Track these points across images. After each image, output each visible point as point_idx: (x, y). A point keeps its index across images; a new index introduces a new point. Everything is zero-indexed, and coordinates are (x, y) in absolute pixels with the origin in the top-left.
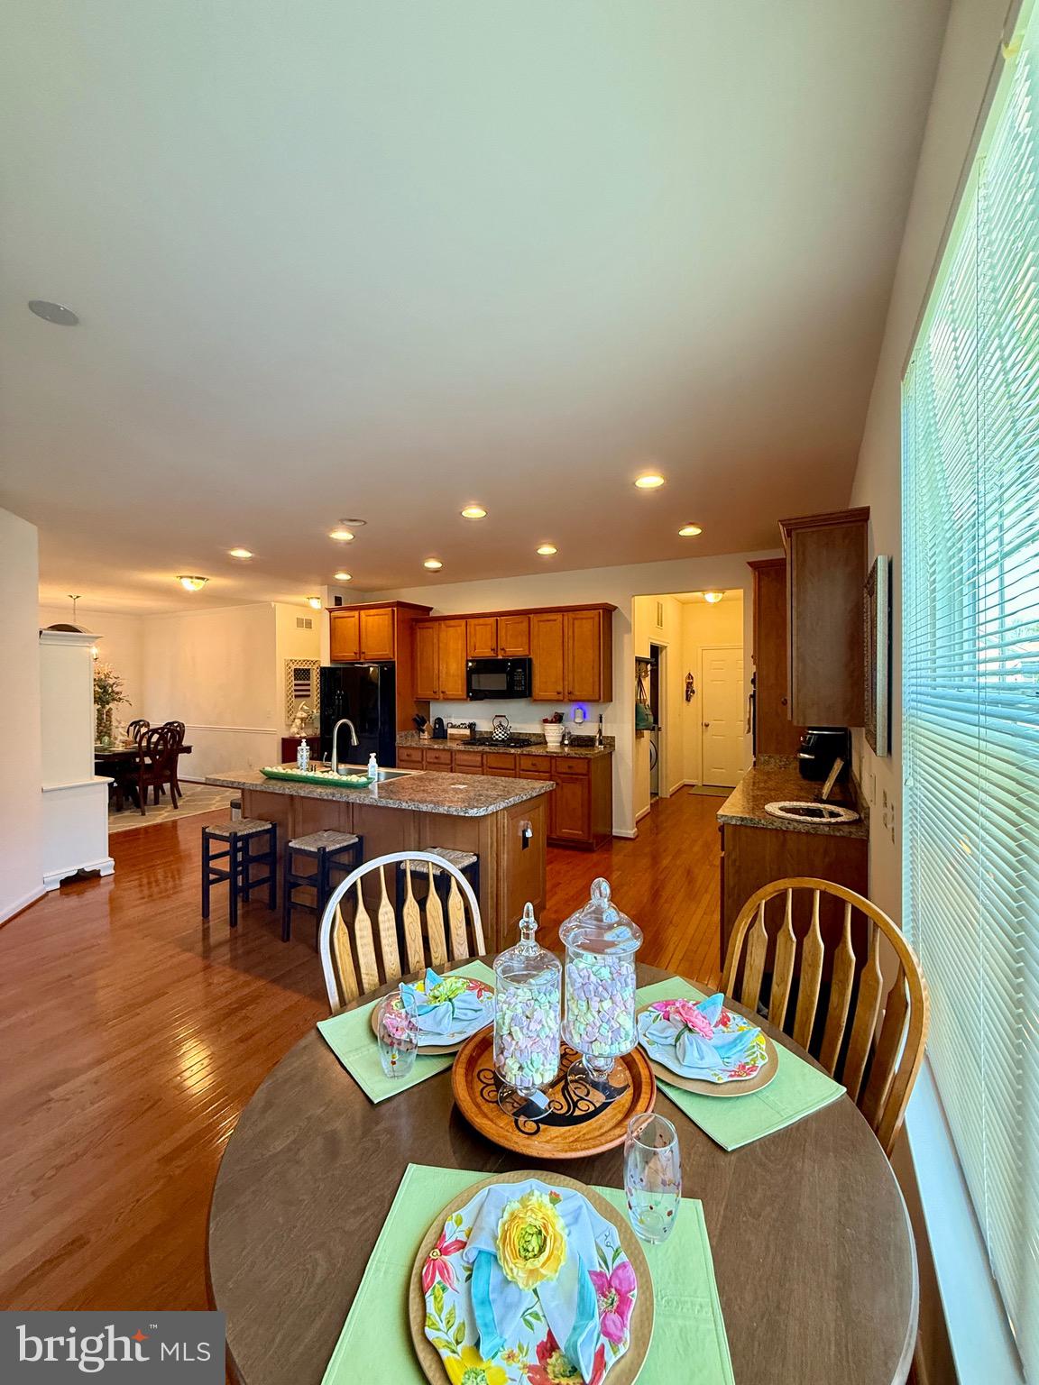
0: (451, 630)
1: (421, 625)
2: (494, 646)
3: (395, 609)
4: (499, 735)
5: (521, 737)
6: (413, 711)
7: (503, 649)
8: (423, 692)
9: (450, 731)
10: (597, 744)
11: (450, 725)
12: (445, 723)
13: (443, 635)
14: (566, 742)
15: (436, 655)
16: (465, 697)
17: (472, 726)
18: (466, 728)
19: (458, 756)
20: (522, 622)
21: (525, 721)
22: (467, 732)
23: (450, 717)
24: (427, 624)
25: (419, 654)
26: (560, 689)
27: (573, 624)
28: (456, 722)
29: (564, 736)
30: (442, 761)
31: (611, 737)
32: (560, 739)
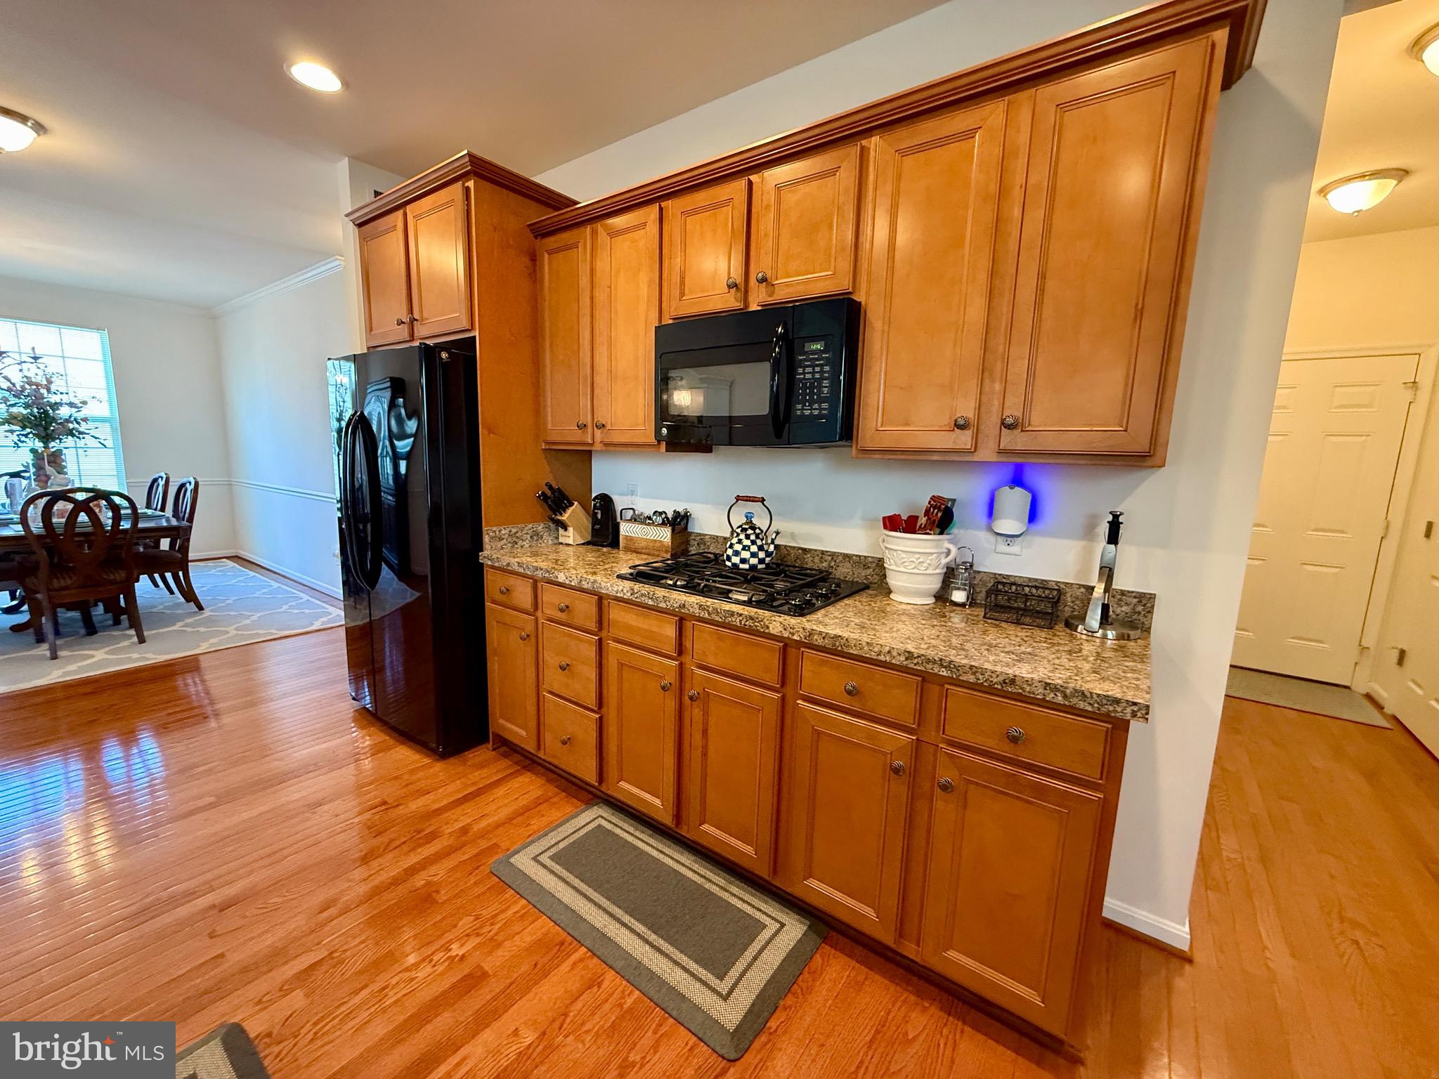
0: (622, 244)
1: (552, 242)
2: (737, 276)
3: (471, 184)
4: (743, 555)
5: (810, 562)
6: (543, 475)
7: (764, 280)
8: (561, 427)
9: (626, 529)
10: (1094, 619)
11: (629, 514)
12: (618, 508)
13: (602, 265)
14: (959, 596)
15: (585, 321)
16: (653, 440)
17: (679, 522)
18: (663, 524)
19: (616, 614)
20: (833, 172)
21: (825, 515)
22: (665, 535)
23: (632, 493)
24: (565, 237)
25: (547, 324)
26: (966, 410)
27: (1059, 130)
28: (646, 506)
29: (950, 575)
30: (578, 621)
31: (1151, 594)
32: (936, 585)
